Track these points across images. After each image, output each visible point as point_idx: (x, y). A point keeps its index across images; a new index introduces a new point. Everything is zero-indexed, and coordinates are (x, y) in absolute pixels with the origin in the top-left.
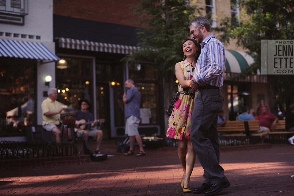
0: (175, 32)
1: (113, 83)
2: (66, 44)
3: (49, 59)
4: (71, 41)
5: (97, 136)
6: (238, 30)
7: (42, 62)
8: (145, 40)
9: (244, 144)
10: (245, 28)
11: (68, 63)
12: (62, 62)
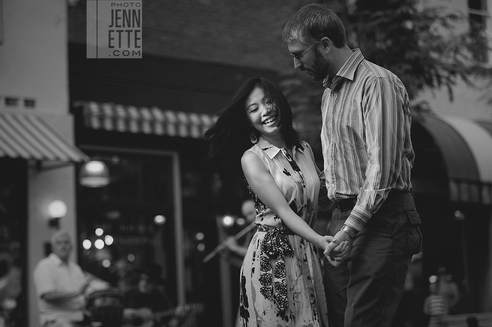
1: (228, 221)
2: (102, 118)
3: (58, 159)
4: (115, 111)
11: (111, 169)
12: (95, 167)
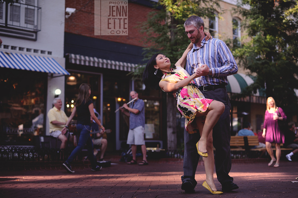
0: (179, 49)
1: (119, 99)
4: (80, 57)
5: (102, 144)
6: (240, 51)
7: (52, 76)
8: (151, 55)
9: (243, 158)
10: (246, 50)
12: (72, 78)
